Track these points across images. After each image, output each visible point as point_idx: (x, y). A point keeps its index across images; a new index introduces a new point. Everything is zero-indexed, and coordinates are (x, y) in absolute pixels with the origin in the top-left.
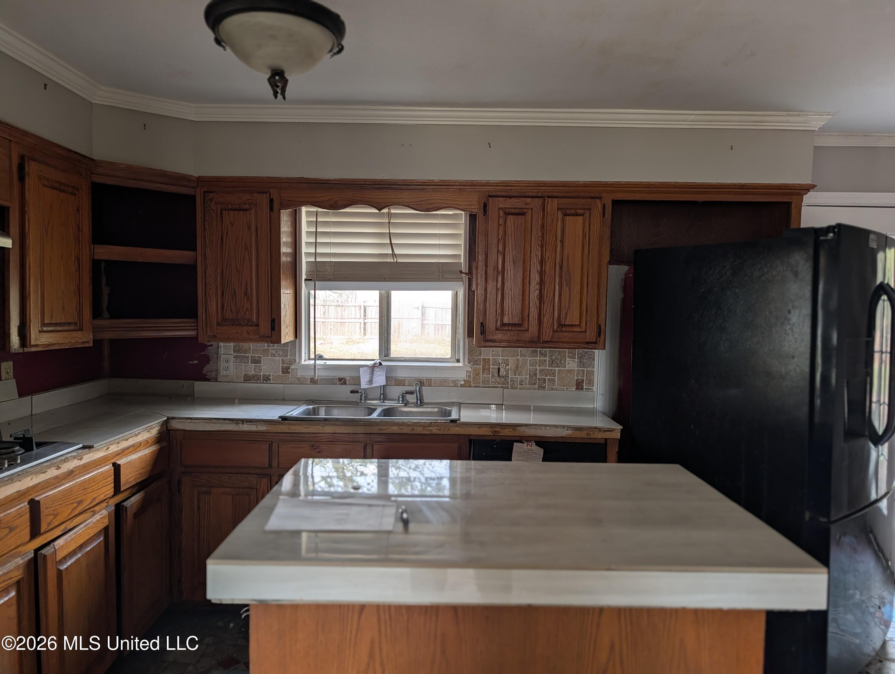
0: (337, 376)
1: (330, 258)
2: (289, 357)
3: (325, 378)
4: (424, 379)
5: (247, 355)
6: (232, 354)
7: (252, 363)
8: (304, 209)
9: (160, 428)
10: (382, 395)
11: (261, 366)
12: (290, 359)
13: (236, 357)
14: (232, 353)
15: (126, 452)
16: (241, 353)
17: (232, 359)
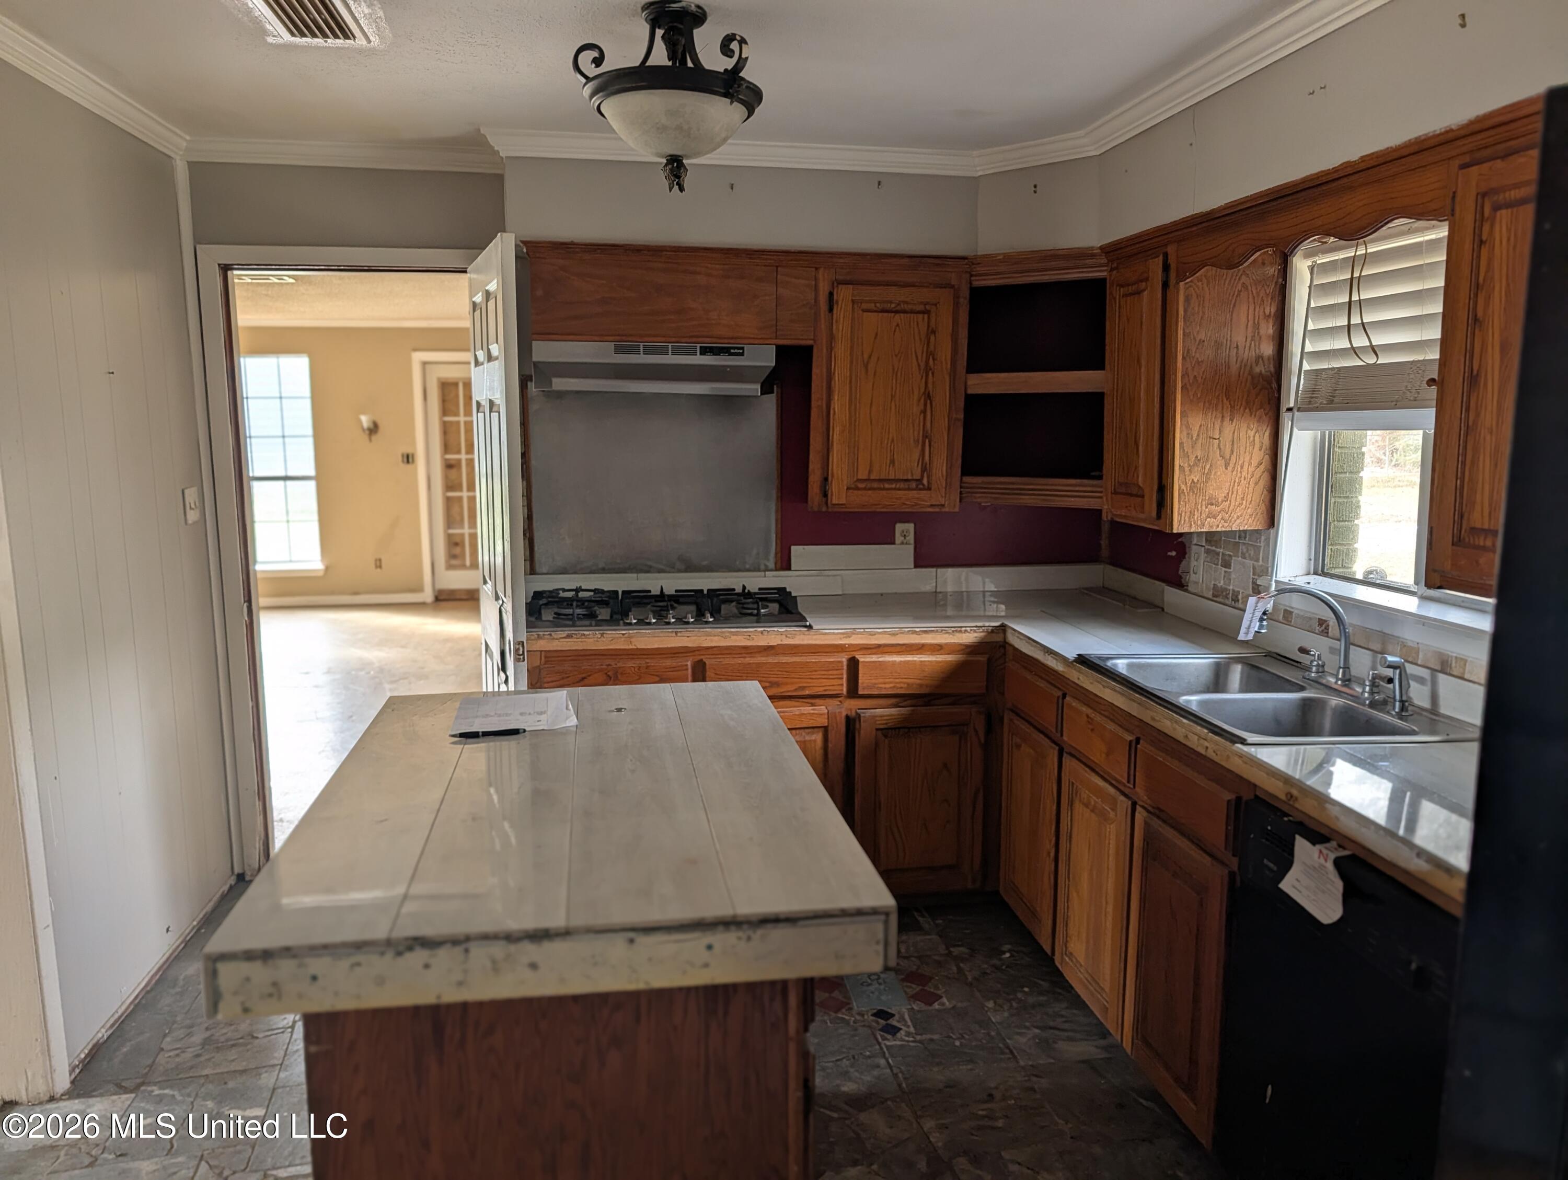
0: (1316, 614)
1: (1329, 361)
2: (1261, 563)
3: (1302, 614)
4: (1452, 657)
5: (1218, 550)
6: (1202, 546)
7: (1222, 566)
8: (1301, 266)
9: (985, 636)
10: (1341, 671)
11: (1230, 572)
12: (1262, 566)
13: (1208, 552)
14: (1204, 544)
15: (886, 649)
16: (1212, 546)
17: (1203, 555)
